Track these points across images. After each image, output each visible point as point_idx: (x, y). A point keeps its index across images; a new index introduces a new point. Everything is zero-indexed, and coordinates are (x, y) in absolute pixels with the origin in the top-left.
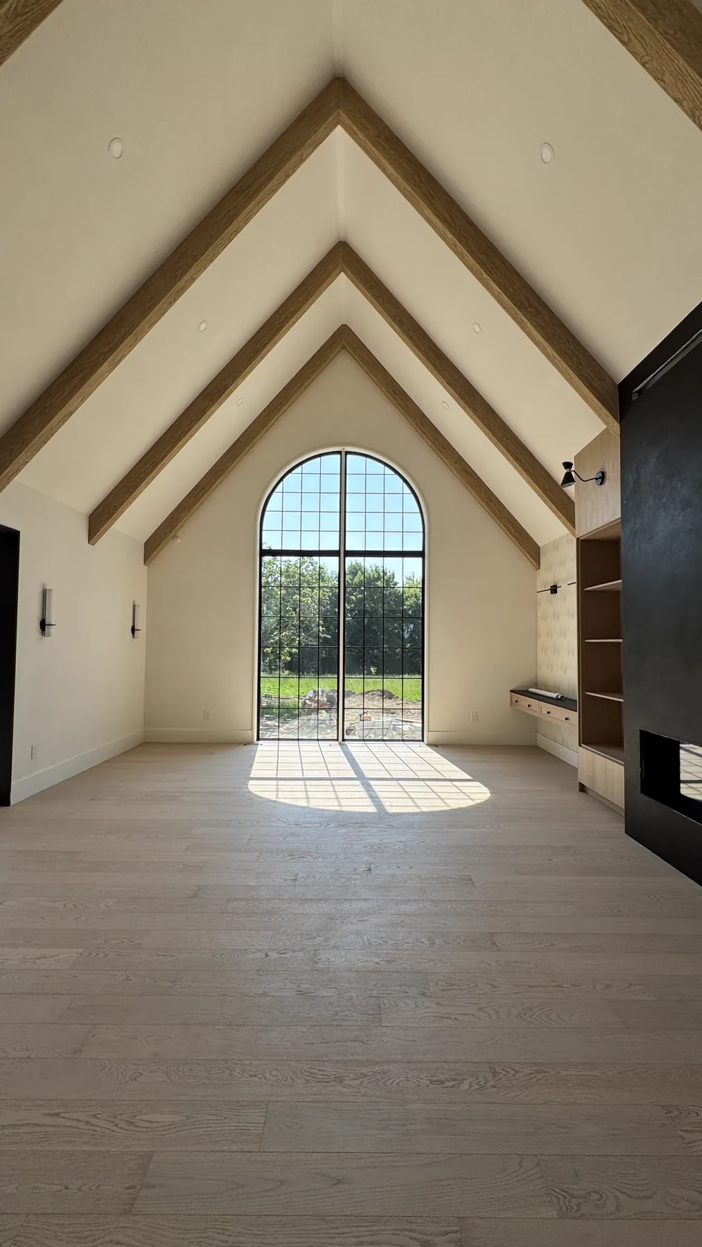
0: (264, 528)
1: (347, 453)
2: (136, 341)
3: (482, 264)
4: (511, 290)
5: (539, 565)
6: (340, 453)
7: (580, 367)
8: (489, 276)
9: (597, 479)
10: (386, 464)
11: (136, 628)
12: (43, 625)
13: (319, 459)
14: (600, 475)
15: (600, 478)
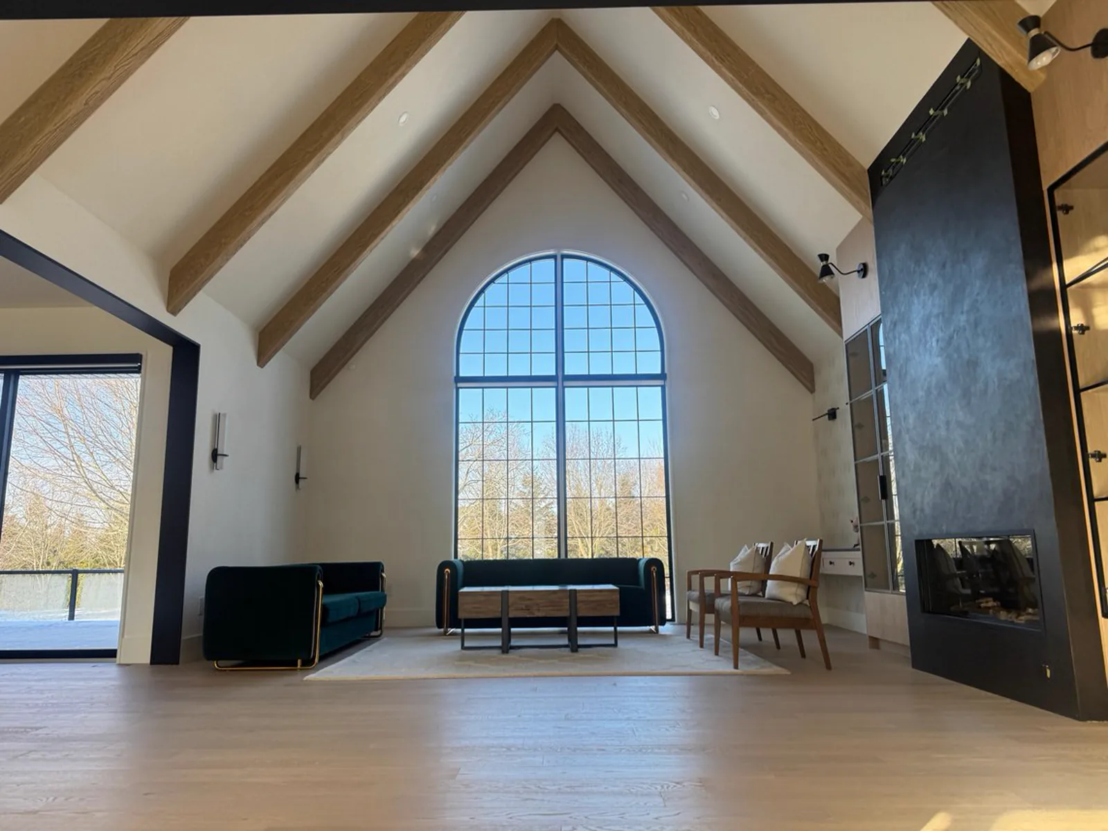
0: (461, 351)
1: (564, 257)
2: (343, 138)
3: (713, 52)
4: (746, 77)
5: (813, 385)
6: (554, 257)
7: (825, 153)
8: (721, 63)
9: (858, 271)
10: (612, 269)
11: (301, 476)
12: (215, 455)
13: (528, 266)
14: (862, 267)
15: (862, 270)
